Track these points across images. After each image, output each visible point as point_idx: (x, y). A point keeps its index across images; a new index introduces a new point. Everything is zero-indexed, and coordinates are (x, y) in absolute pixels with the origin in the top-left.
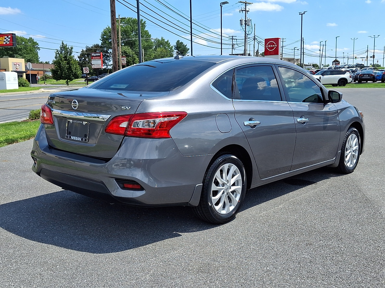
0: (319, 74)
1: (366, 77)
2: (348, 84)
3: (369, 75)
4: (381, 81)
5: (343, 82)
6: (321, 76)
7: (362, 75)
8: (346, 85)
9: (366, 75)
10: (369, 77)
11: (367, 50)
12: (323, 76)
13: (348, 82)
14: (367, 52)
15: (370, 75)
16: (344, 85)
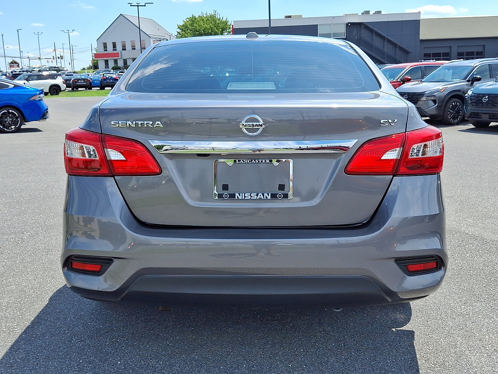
0: (22, 79)
1: (81, 83)
2: (62, 92)
3: (84, 80)
4: (99, 88)
5: (55, 90)
6: (25, 82)
7: (76, 81)
8: (60, 93)
9: (81, 80)
10: (85, 83)
11: (54, 49)
12: (27, 81)
13: (62, 90)
14: (55, 51)
15: (86, 80)
16: (57, 94)
